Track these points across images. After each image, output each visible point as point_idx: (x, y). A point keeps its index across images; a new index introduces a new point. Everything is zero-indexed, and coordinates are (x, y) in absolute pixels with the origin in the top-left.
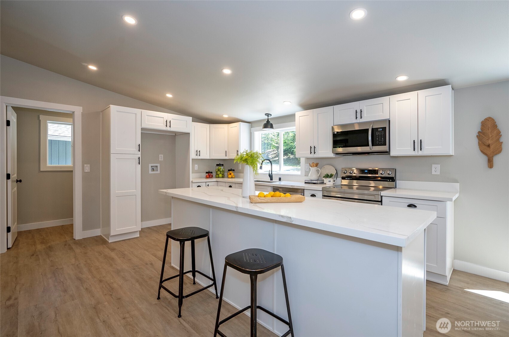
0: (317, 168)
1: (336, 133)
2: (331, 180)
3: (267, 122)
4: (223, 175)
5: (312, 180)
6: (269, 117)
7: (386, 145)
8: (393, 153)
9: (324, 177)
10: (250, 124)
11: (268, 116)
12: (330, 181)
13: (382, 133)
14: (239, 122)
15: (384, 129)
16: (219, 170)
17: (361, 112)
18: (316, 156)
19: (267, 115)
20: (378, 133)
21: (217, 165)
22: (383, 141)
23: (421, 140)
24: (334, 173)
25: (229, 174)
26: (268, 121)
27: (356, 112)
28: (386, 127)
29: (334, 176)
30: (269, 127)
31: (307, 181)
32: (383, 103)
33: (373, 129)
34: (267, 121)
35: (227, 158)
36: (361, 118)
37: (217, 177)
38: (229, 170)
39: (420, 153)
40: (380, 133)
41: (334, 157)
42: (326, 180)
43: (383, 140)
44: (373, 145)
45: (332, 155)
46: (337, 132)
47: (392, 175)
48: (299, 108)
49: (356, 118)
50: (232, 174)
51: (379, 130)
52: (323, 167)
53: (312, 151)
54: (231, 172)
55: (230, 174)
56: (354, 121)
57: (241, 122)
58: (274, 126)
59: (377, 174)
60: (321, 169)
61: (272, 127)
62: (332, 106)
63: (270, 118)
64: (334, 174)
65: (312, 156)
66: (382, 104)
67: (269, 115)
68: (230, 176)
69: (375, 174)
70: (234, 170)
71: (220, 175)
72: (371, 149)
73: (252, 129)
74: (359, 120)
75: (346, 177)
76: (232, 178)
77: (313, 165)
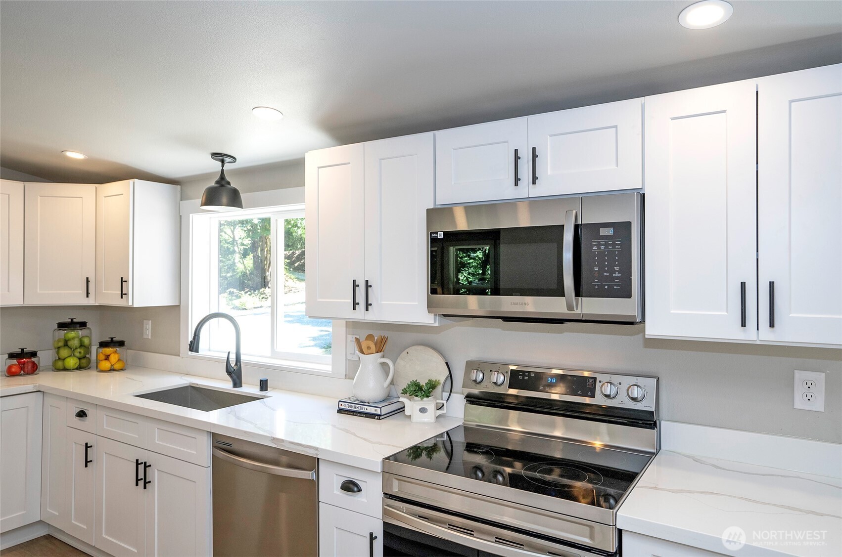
0: (383, 357)
1: (441, 235)
2: (429, 404)
3: (217, 182)
4: (84, 361)
5: (362, 402)
6: (227, 167)
7: (629, 296)
8: (654, 328)
9: (405, 392)
10: (179, 187)
11: (223, 162)
12: (423, 410)
13: (614, 245)
14: (131, 181)
15: (623, 228)
16: (66, 344)
17: (535, 156)
18: (373, 316)
19: (220, 157)
20: (599, 245)
21: (62, 326)
22: (617, 278)
23: (772, 284)
24: (441, 375)
25: (102, 357)
26: (222, 180)
27: (517, 158)
28: (630, 223)
29: (439, 388)
30: (224, 200)
31: (344, 406)
32: (616, 127)
33: (577, 227)
34: (217, 178)
35: (91, 301)
36: (534, 183)
37: (58, 370)
38: (103, 345)
39: (766, 336)
40: (606, 245)
41: (437, 325)
42: (412, 405)
43: (617, 274)
44: (578, 293)
45: (428, 319)
46: (445, 233)
47: (646, 405)
48: (317, 136)
49: (517, 180)
50: (114, 358)
51: (604, 232)
52: (404, 353)
53: (361, 299)
54: (108, 350)
55: (107, 358)
56: (508, 192)
57: (136, 180)
58: (243, 196)
59: (593, 396)
60: (394, 363)
61: (235, 200)
62: (431, 133)
63: (228, 171)
64: (442, 381)
65: (360, 314)
66: (614, 129)
67: (227, 160)
68: (105, 365)
69: (584, 395)
70: (121, 344)
71: (72, 362)
72: (570, 307)
73: (183, 203)
74: (526, 190)
75: (481, 396)
76: (112, 370)
77: (369, 348)
